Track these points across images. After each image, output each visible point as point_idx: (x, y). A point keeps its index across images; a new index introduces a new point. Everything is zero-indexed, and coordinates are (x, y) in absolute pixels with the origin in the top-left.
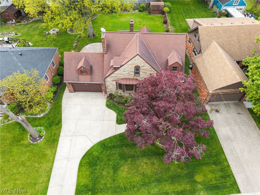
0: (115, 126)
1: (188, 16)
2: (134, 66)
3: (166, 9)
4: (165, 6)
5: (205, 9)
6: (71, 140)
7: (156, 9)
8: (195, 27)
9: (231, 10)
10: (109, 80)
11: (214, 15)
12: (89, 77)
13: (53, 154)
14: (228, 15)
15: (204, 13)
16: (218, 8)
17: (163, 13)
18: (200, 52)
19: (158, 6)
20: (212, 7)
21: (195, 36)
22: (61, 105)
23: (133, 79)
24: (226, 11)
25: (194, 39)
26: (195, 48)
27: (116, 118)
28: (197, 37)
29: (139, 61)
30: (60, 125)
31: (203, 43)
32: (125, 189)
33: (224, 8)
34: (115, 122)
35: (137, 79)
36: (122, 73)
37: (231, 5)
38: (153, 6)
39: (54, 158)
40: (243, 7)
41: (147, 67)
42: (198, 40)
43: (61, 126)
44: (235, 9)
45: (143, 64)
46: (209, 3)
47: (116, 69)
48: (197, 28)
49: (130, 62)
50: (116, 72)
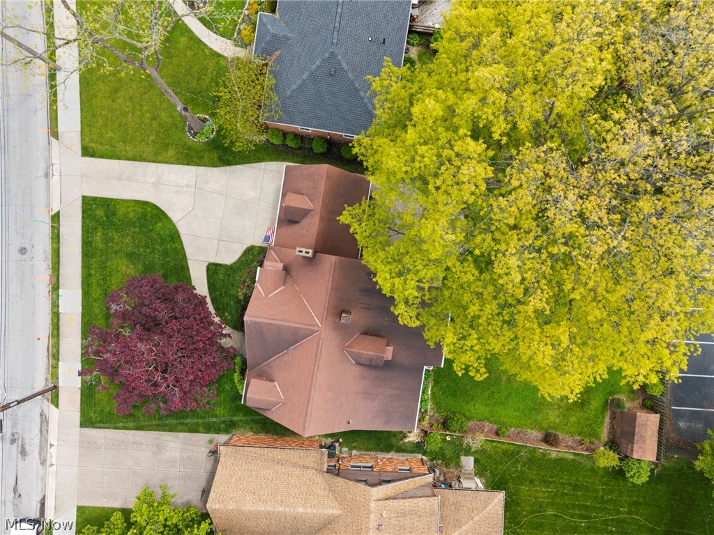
0: (204, 260)
6: (188, 186)
13: (167, 160)
22: (262, 162)
27: (220, 262)
30: (219, 164)
32: (104, 267)
34: (212, 261)
39: (160, 162)
43: (216, 166)
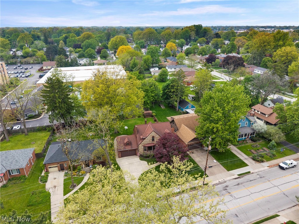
1: (167, 116)
2: (152, 136)
3: (154, 114)
4: (153, 113)
5: (175, 112)
7: (148, 115)
8: (172, 119)
9: (188, 110)
10: (140, 146)
11: (180, 114)
12: (130, 146)
14: (187, 113)
15: (175, 114)
16: (181, 110)
17: (152, 116)
18: (178, 130)
19: (149, 113)
20: (179, 110)
21: (173, 123)
23: (151, 143)
24: (186, 111)
25: (173, 125)
26: (175, 129)
28: (175, 124)
29: (153, 134)
31: (178, 126)
33: (184, 110)
35: (153, 143)
36: (147, 141)
37: (187, 108)
38: (146, 113)
40: (194, 109)
41: (157, 136)
42: (175, 125)
44: (190, 110)
45: (155, 135)
46: (176, 108)
47: (144, 139)
48: (173, 120)
49: (150, 135)
50: (144, 141)
